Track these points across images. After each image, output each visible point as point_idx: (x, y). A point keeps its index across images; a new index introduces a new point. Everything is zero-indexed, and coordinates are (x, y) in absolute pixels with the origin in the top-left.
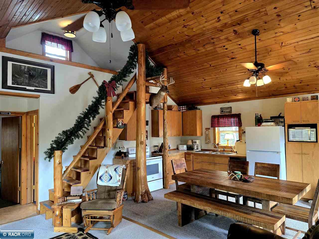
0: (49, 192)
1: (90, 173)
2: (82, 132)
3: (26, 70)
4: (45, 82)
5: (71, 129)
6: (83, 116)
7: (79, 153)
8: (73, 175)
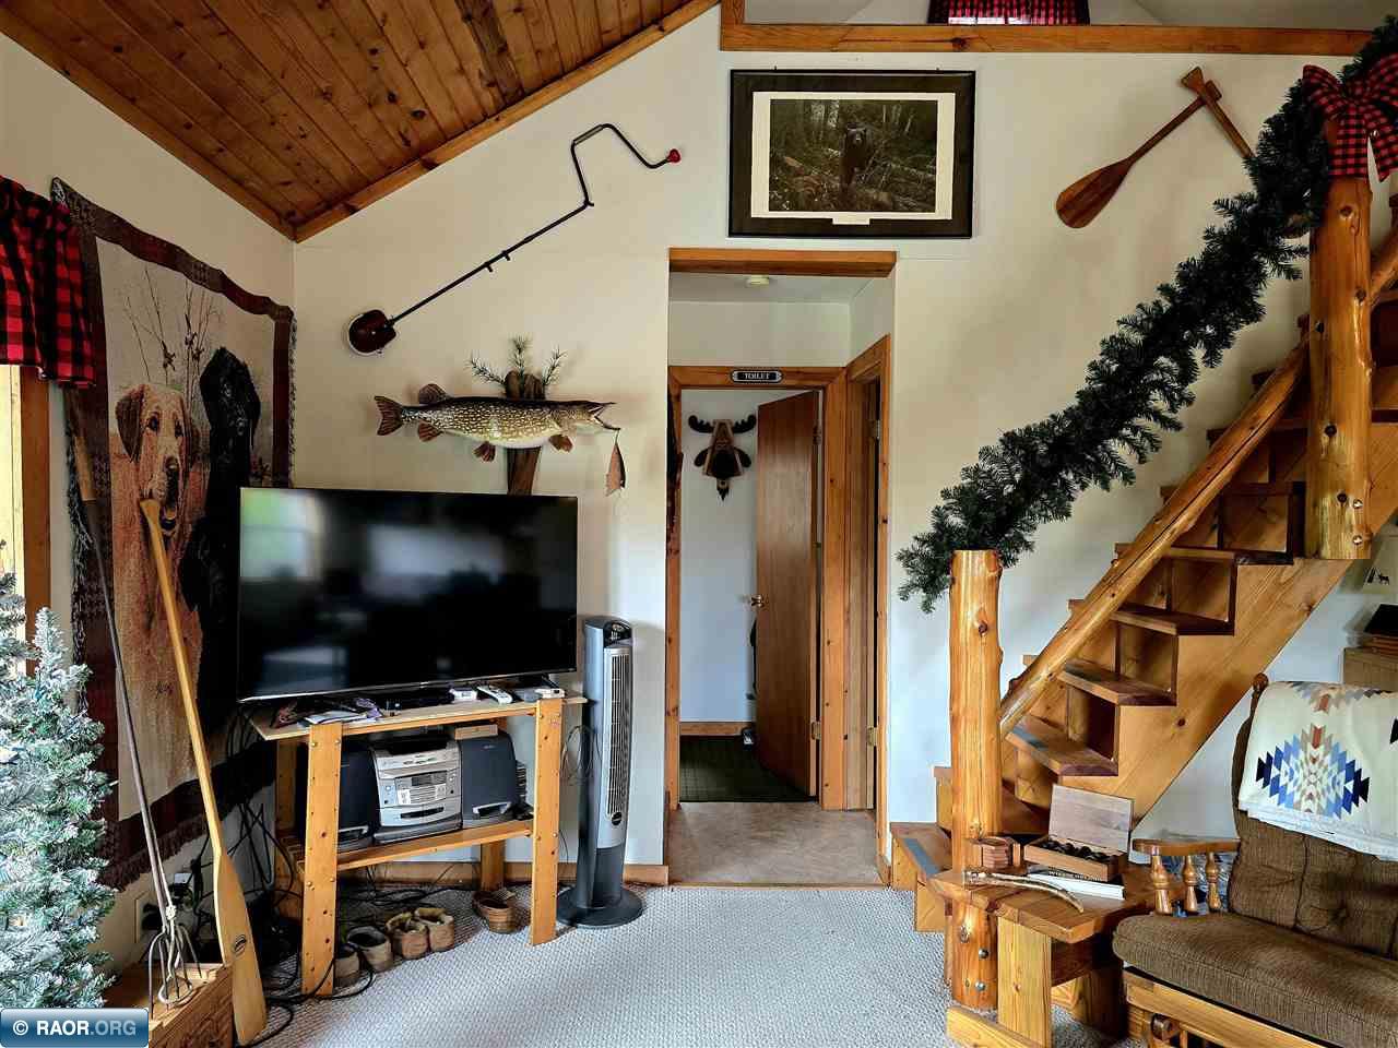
0: (938, 783)
1: (1181, 723)
2: (1130, 442)
3: (832, 124)
4: (921, 173)
5: (1060, 423)
6: (1136, 338)
7: (1108, 582)
8: (1067, 717)
